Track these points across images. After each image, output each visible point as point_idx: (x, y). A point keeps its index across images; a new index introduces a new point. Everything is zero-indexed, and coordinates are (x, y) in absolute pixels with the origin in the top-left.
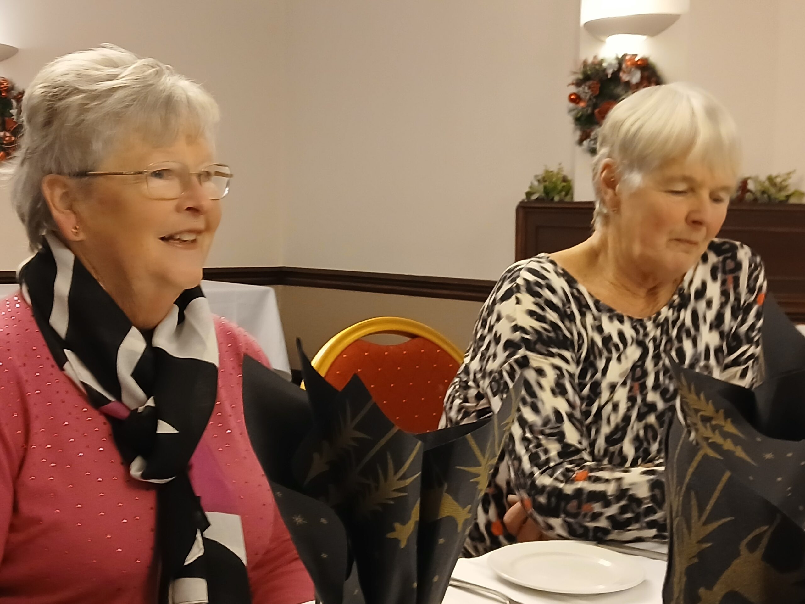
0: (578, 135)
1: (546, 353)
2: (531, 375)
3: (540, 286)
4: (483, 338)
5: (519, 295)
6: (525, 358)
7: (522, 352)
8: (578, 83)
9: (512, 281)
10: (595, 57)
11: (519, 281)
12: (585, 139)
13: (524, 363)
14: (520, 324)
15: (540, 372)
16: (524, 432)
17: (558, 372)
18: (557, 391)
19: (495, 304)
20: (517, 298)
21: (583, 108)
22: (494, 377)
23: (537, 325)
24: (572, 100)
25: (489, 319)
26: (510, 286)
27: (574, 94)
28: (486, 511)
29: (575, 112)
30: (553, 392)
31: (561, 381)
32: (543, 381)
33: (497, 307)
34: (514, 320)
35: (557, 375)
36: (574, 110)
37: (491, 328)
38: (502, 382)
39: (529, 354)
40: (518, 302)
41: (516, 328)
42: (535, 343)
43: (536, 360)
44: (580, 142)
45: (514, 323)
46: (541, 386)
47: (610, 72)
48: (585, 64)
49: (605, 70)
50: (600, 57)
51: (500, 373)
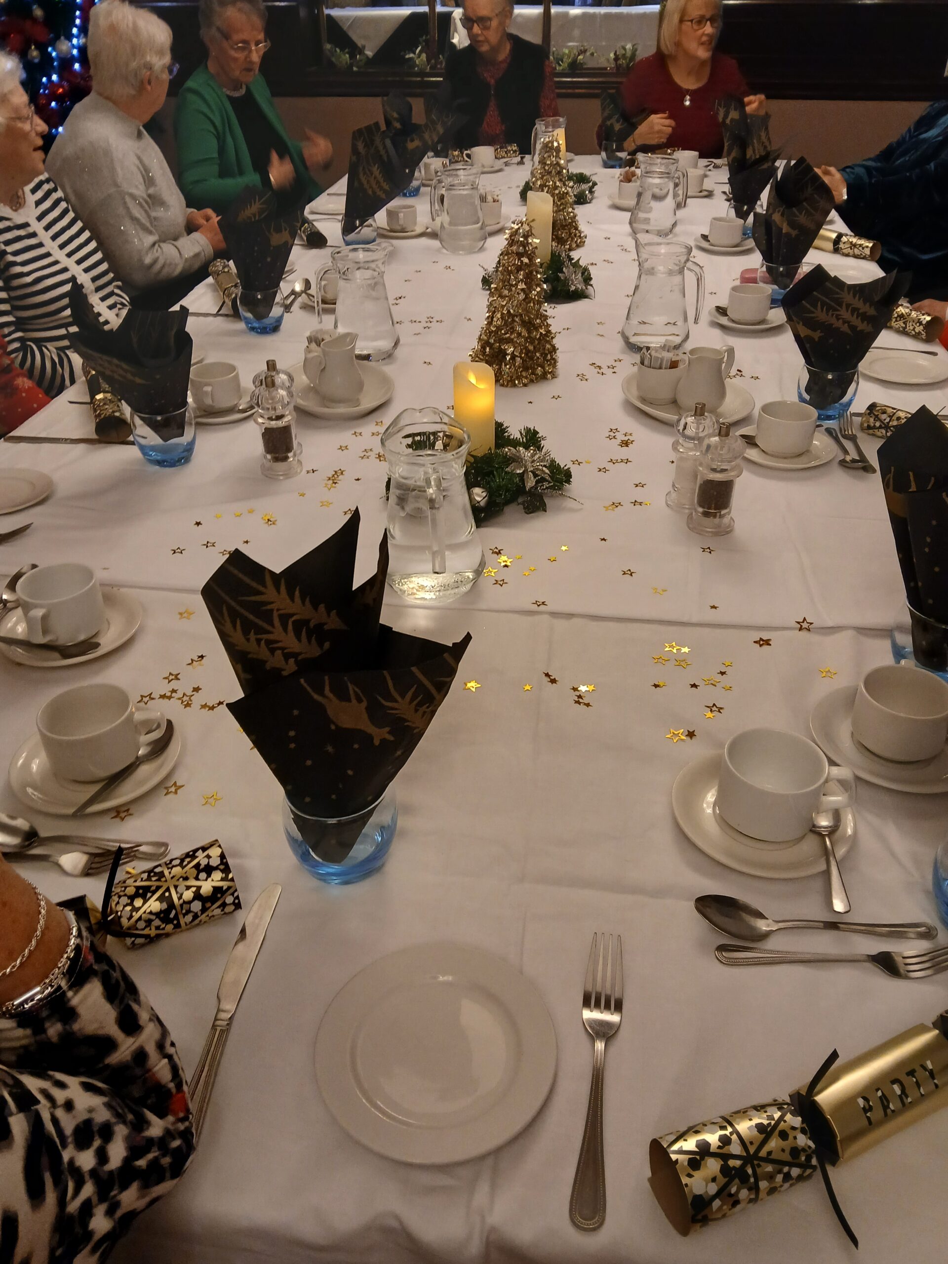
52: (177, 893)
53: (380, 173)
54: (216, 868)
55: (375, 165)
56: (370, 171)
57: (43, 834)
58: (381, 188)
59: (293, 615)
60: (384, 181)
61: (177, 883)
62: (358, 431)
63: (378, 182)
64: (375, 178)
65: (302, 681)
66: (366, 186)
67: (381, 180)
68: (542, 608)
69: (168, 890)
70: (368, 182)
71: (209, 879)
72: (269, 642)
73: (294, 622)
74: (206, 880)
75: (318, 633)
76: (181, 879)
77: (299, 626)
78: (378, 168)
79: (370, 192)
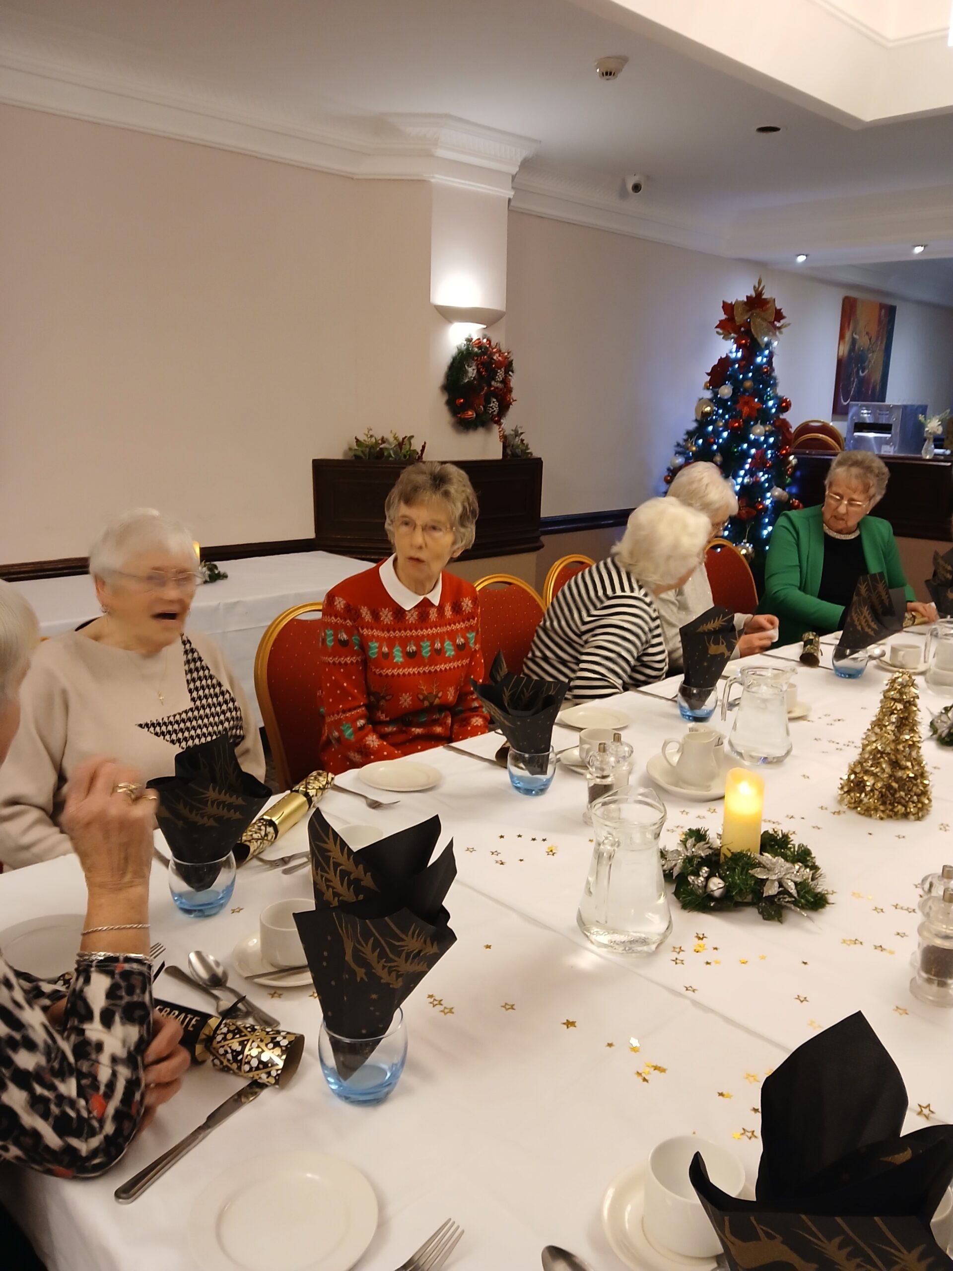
52: (251, 1045)
53: (869, 614)
54: (281, 1047)
55: (865, 607)
56: (861, 611)
57: (229, 984)
58: (869, 627)
59: (341, 865)
60: (872, 621)
61: (255, 1040)
62: (687, 810)
63: (867, 621)
64: (865, 617)
65: (334, 914)
66: (857, 623)
67: (870, 620)
68: (689, 993)
69: (248, 1040)
70: (859, 619)
71: (272, 1051)
72: (327, 880)
73: (340, 870)
74: (270, 1049)
75: (355, 884)
76: (259, 1040)
77: (344, 874)
78: (867, 610)
79: (859, 628)
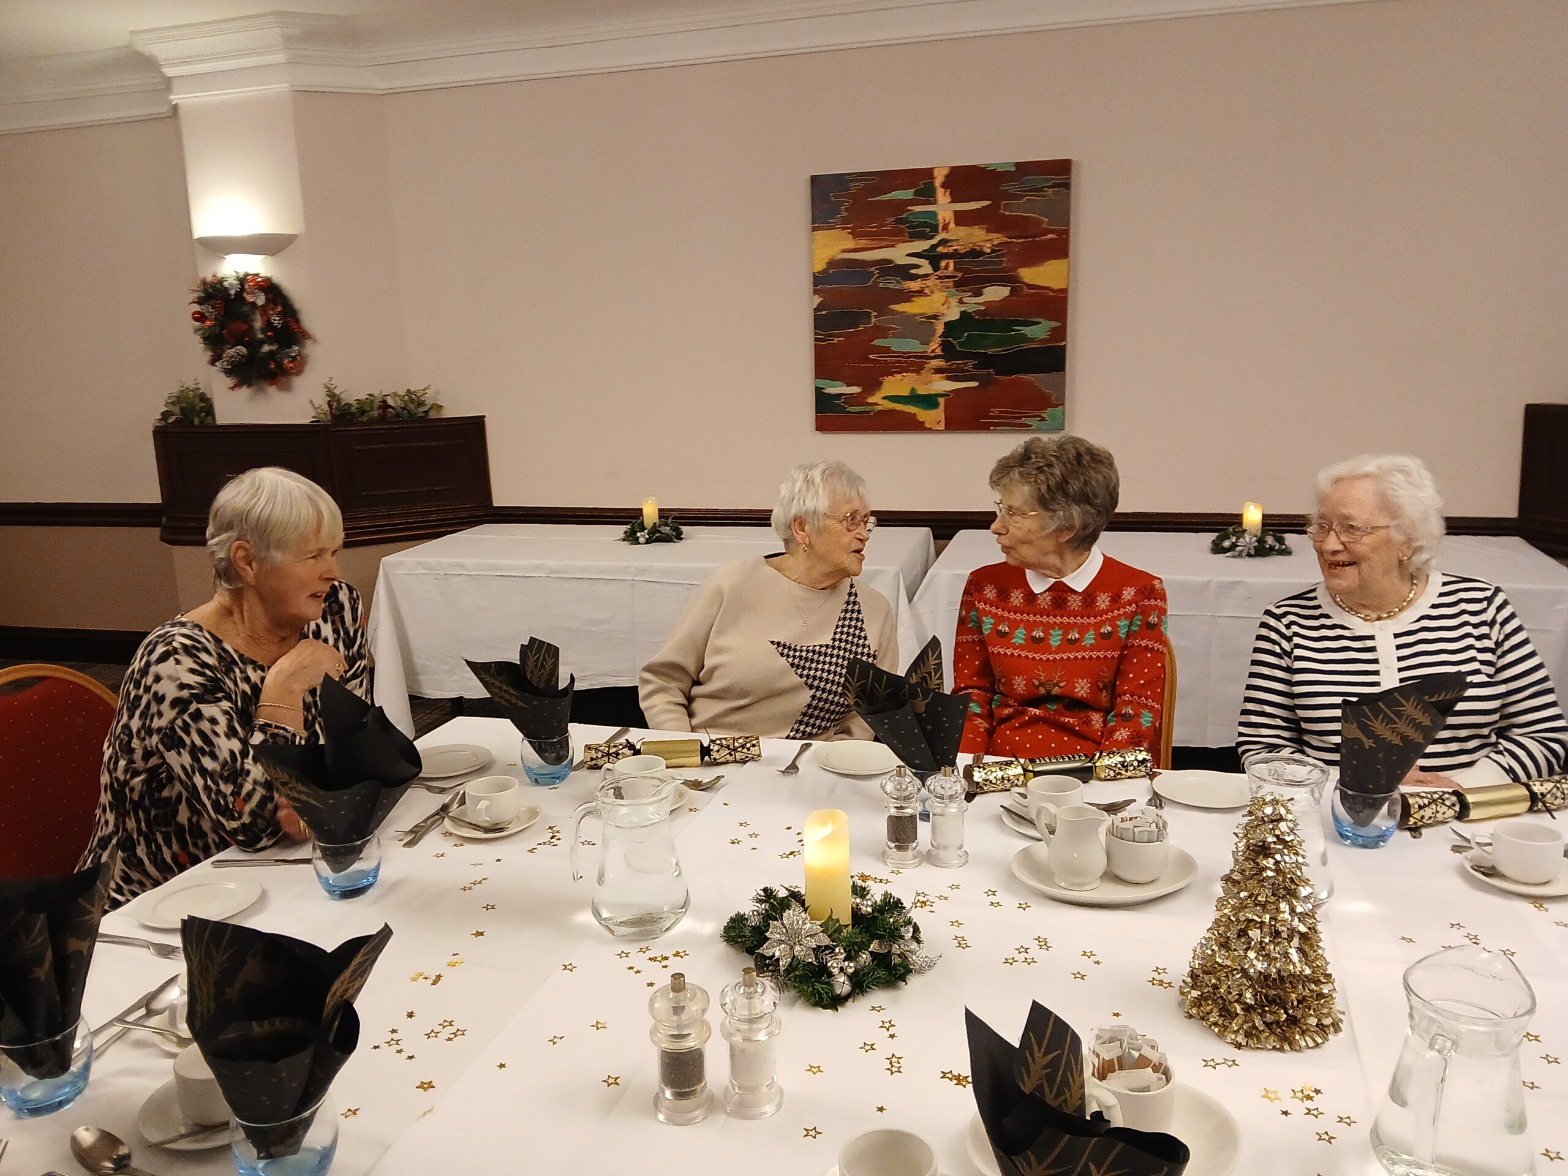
0: (209, 354)
1: (214, 700)
2: (205, 726)
3: (198, 649)
4: (138, 698)
5: (177, 656)
6: (198, 710)
7: (193, 707)
8: (200, 301)
9: (167, 644)
10: (214, 276)
11: (175, 644)
12: (218, 361)
13: (197, 716)
14: (185, 681)
15: (213, 721)
16: (206, 781)
17: (228, 717)
18: (230, 734)
19: (150, 666)
20: (176, 659)
21: (210, 327)
22: (166, 733)
23: (200, 679)
24: (196, 319)
25: (144, 680)
26: (165, 649)
27: (198, 313)
28: (170, 847)
29: (202, 331)
30: (227, 736)
31: (231, 724)
32: (218, 729)
33: (153, 669)
34: (179, 679)
35: (227, 719)
36: (200, 329)
37: (148, 689)
38: (175, 737)
39: (200, 706)
40: (178, 662)
41: (182, 686)
42: (203, 695)
43: (208, 710)
44: (213, 362)
45: (178, 682)
46: (217, 734)
47: (233, 292)
48: (204, 282)
49: (226, 289)
50: (220, 275)
51: (173, 729)
